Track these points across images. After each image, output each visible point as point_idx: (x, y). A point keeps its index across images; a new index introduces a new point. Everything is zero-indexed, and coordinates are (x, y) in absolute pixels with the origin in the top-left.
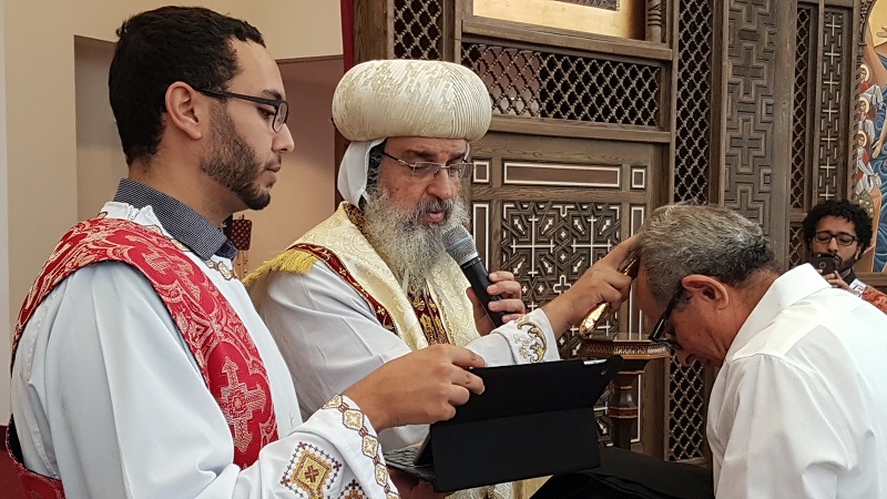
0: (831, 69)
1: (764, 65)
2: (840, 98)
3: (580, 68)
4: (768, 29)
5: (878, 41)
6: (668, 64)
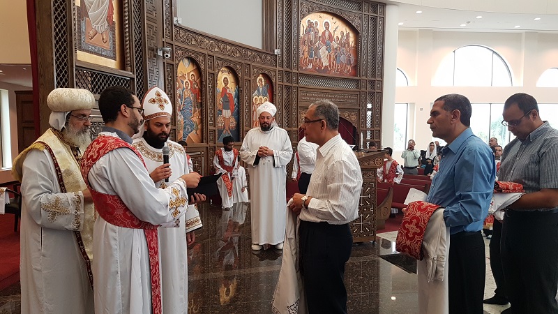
0: (169, 83)
2: (172, 92)
3: (109, 79)
5: (180, 75)
6: (133, 79)
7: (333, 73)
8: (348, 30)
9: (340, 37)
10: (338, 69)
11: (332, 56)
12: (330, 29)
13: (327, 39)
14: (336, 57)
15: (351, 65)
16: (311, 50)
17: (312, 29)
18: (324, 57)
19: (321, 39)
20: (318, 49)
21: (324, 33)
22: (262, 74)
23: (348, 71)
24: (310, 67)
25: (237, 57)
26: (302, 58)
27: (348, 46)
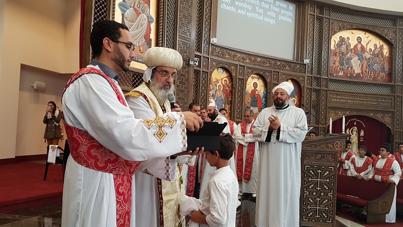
1: (186, 82)
2: (205, 92)
4: (187, 74)
5: (214, 80)
7: (365, 80)
8: (382, 43)
9: (373, 49)
10: (371, 76)
11: (364, 65)
12: (362, 43)
13: (360, 51)
14: (369, 66)
15: (385, 72)
16: (343, 60)
17: (344, 43)
18: (356, 66)
19: (353, 51)
20: (350, 59)
21: (356, 46)
22: (290, 79)
23: (382, 78)
24: (341, 74)
25: (267, 67)
26: (333, 66)
27: (382, 56)
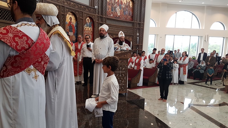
10: (124, 17)
11: (122, 11)
13: (120, 4)
14: (124, 12)
15: (130, 16)
16: (113, 8)
18: (118, 11)
19: (117, 3)
20: (116, 7)
21: (118, 1)
22: (88, 17)
23: (129, 19)
25: (76, 8)
26: (108, 11)
27: (129, 7)
